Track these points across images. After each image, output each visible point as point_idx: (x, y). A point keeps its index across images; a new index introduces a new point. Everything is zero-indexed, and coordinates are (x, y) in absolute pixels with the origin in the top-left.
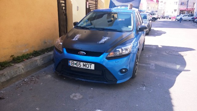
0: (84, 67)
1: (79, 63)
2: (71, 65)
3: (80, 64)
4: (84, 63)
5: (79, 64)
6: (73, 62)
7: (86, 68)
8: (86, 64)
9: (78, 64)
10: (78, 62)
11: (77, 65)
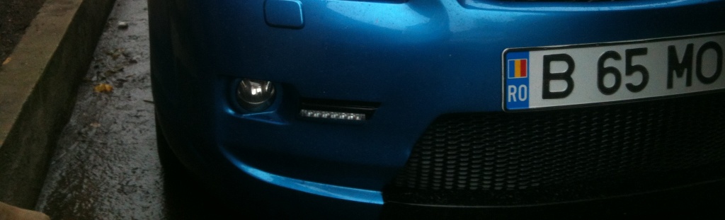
0: (680, 87)
1: (630, 54)
2: (537, 101)
3: (636, 60)
4: (681, 47)
5: (630, 70)
6: (558, 67)
7: (697, 87)
8: (698, 43)
9: (621, 65)
10: (621, 50)
11: (609, 81)
